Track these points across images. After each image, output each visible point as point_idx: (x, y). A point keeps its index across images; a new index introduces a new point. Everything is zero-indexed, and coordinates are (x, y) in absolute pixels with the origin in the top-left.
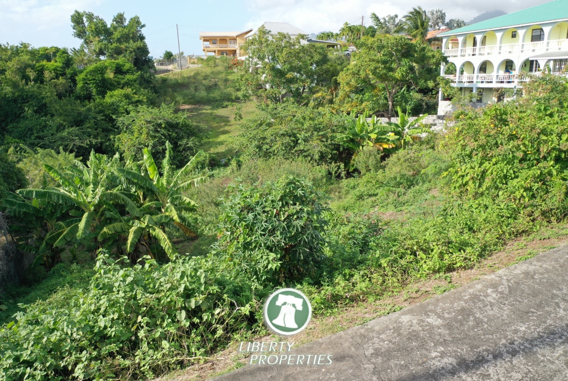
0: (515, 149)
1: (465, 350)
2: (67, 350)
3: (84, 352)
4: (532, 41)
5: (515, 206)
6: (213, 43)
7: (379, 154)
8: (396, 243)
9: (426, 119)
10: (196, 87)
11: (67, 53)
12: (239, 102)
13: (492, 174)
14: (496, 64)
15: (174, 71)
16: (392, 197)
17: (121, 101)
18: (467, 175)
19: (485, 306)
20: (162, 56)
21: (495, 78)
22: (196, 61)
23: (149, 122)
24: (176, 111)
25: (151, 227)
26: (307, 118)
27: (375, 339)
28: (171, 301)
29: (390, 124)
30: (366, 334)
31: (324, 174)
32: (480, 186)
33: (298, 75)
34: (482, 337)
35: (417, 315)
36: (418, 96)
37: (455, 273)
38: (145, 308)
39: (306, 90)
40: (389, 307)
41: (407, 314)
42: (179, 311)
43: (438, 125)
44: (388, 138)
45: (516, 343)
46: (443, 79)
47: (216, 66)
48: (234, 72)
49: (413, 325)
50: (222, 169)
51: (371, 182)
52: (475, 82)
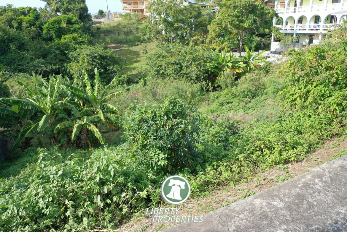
0: (330, 76)
1: (302, 228)
2: (15, 225)
3: (27, 227)
4: (332, 3)
5: (330, 116)
6: (129, 5)
7: (233, 76)
8: (248, 143)
9: (264, 53)
10: (118, 32)
11: (36, 11)
12: (145, 43)
13: (314, 93)
14: (309, 18)
15: (105, 23)
16: (242, 104)
17: (71, 42)
18: (296, 93)
19: (314, 192)
20: (97, 13)
21: (308, 27)
22: (118, 16)
23: (89, 55)
24: (106, 48)
25: (88, 124)
26: (188, 53)
27: (236, 218)
28: (90, 188)
29: (241, 56)
30: (229, 214)
31: (199, 89)
32: (305, 101)
33: (183, 25)
34: (314, 218)
35: (266, 199)
36: (259, 39)
37: (290, 165)
38: (71, 194)
39: (188, 35)
40: (246, 192)
41: (258, 198)
42: (96, 196)
43: (271, 57)
44: (240, 66)
45: (339, 223)
46: (275, 28)
47: (131, 19)
48: (142, 23)
49: (263, 207)
50: (135, 85)
51: (228, 94)
52: (295, 30)
